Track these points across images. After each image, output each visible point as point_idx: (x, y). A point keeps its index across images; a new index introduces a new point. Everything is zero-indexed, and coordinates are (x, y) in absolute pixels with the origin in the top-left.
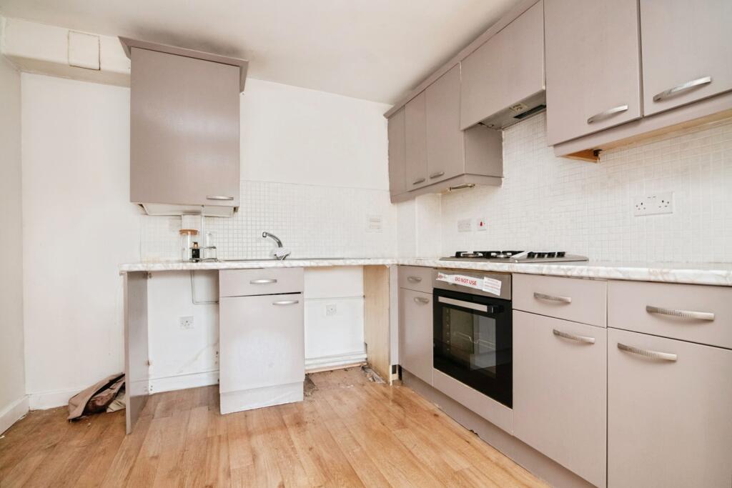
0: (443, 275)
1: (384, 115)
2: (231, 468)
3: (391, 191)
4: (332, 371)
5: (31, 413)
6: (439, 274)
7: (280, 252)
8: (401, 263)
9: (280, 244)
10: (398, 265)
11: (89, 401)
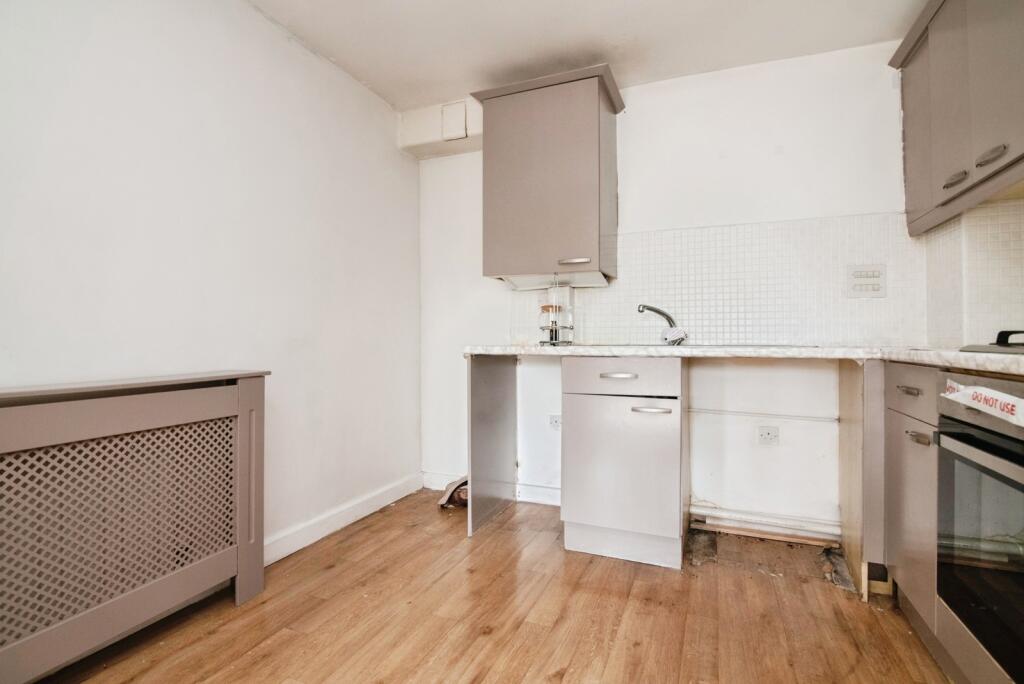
0: (955, 385)
1: (892, 64)
2: (526, 620)
3: (907, 212)
4: (762, 540)
5: (424, 490)
6: (949, 382)
7: (673, 335)
8: (886, 357)
9: (671, 321)
10: (883, 361)
11: (455, 490)
